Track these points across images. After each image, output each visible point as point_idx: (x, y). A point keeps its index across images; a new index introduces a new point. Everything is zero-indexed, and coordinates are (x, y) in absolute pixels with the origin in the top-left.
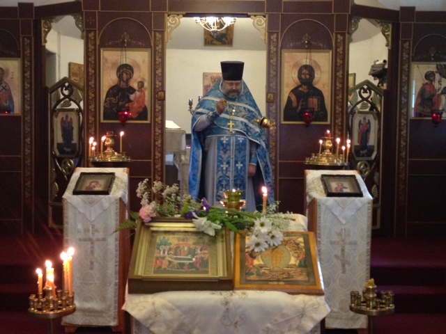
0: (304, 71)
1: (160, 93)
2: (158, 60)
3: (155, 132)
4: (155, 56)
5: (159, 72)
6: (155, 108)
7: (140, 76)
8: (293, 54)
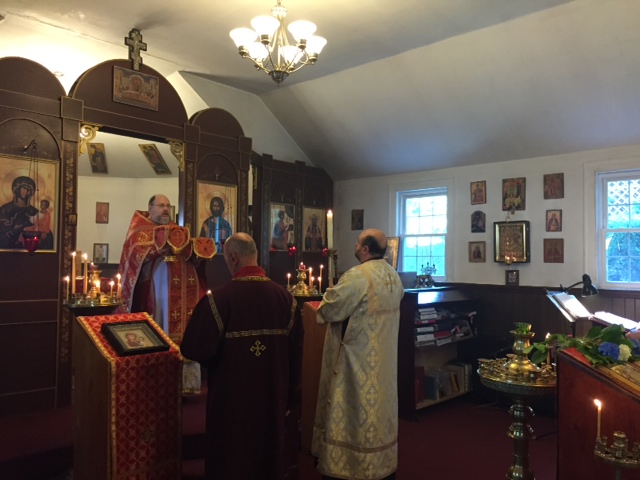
0: (216, 203)
1: (71, 217)
2: (69, 176)
3: (63, 264)
4: (65, 170)
5: (70, 190)
6: (64, 234)
7: (44, 194)
8: (206, 185)
